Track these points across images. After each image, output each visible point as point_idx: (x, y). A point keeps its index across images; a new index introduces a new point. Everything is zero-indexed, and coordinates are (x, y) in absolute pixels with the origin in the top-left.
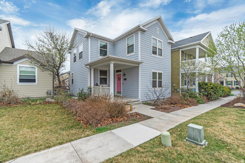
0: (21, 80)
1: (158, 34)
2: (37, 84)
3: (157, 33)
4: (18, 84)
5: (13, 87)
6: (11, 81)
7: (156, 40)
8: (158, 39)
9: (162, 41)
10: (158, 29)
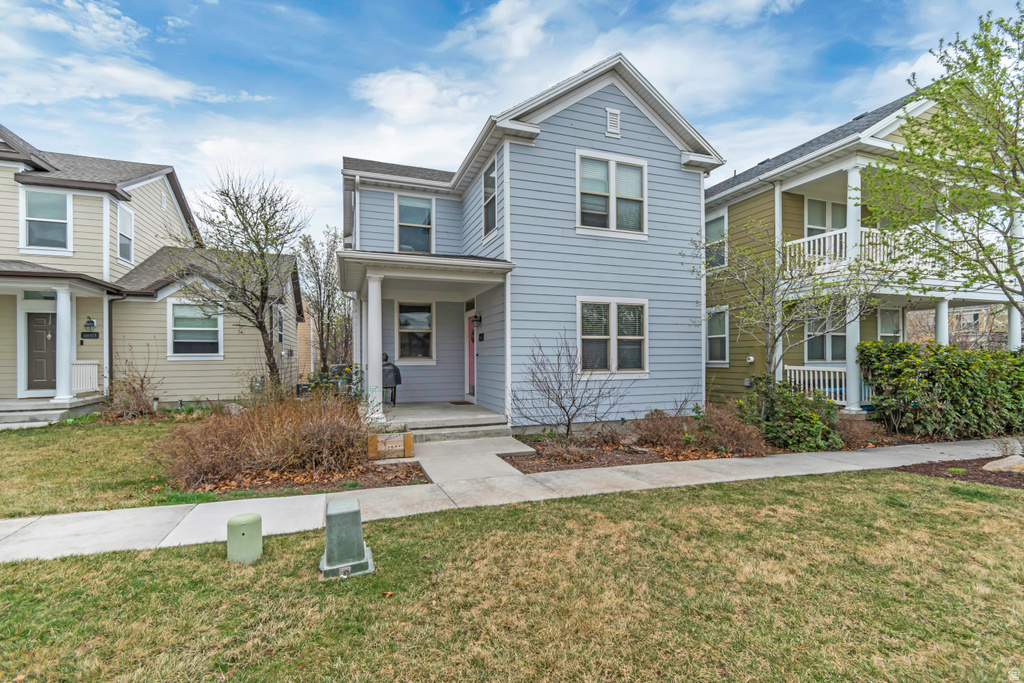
0: (179, 348)
1: (619, 137)
2: (222, 358)
3: (607, 134)
4: (169, 359)
5: (150, 368)
6: (146, 349)
7: (606, 163)
8: (613, 158)
9: (643, 163)
10: (618, 112)
